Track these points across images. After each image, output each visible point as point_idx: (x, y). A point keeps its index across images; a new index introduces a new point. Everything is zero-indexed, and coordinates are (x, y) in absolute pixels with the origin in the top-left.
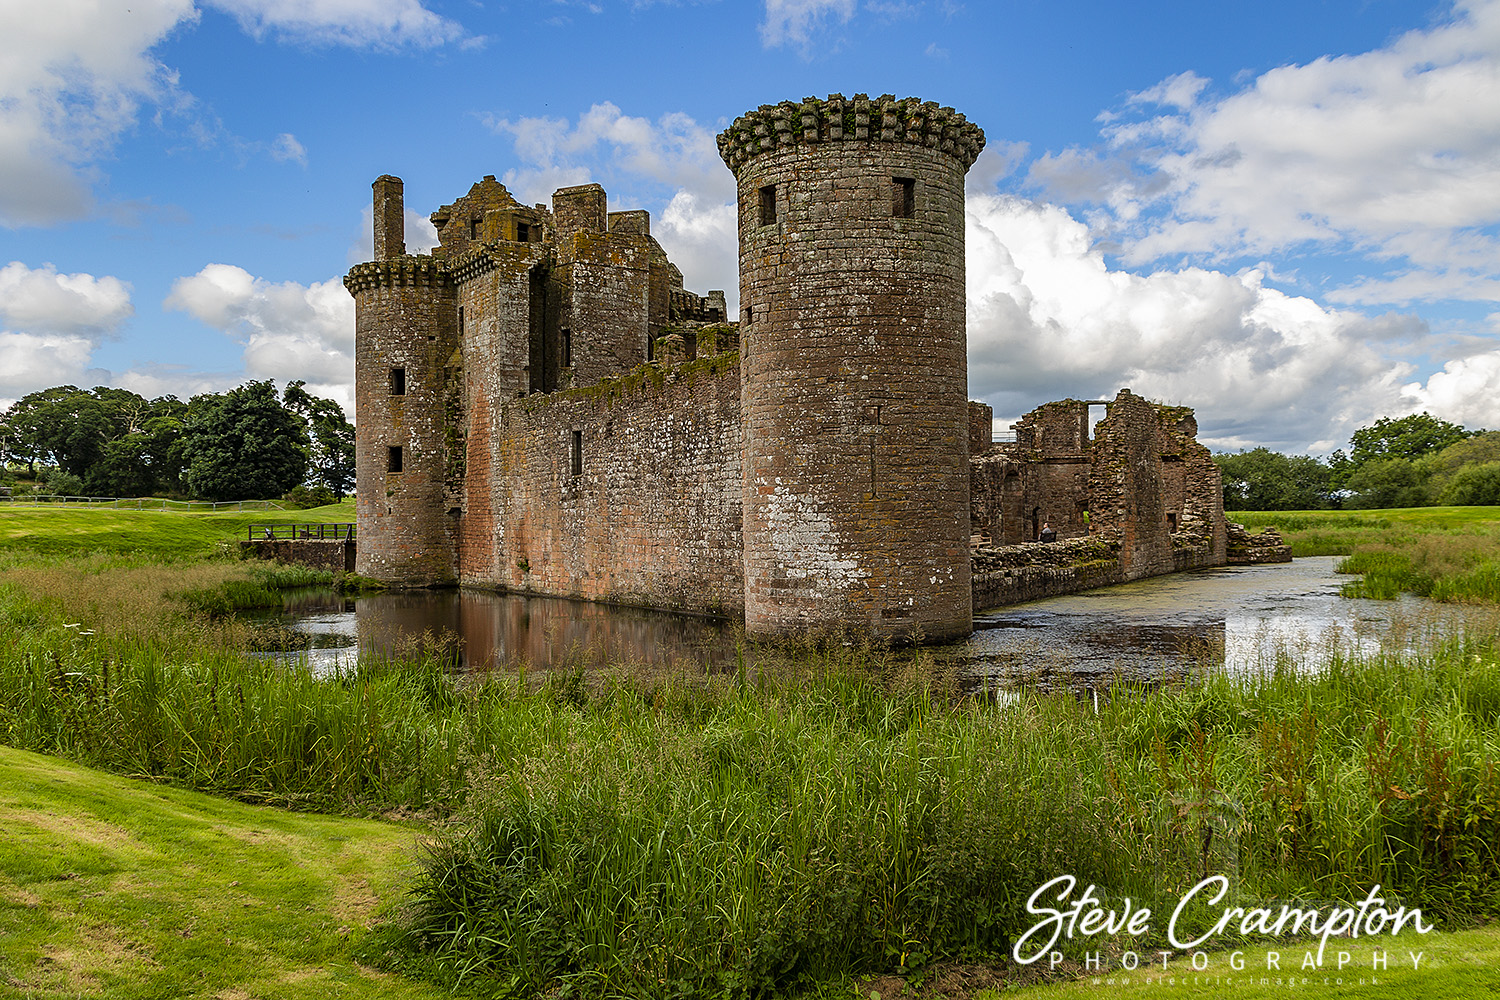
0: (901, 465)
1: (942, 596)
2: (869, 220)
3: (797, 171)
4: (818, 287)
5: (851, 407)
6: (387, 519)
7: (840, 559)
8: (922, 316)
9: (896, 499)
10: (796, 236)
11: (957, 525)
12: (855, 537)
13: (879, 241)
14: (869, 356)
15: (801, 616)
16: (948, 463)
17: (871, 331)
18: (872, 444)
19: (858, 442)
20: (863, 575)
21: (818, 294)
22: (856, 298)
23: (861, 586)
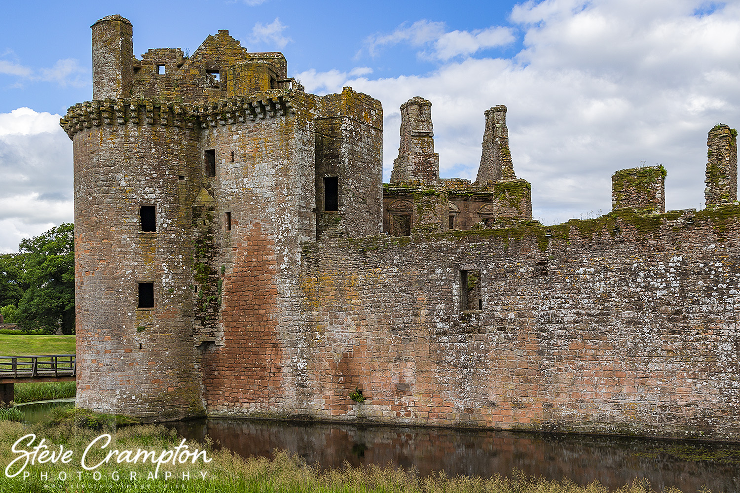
6: (138, 355)
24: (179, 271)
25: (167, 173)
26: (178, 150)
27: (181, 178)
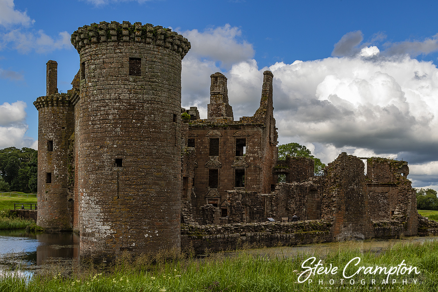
0: (131, 185)
1: (151, 243)
2: (118, 77)
3: (91, 55)
4: (97, 107)
5: (109, 159)
6: (46, 202)
7: (104, 225)
8: (144, 119)
9: (128, 200)
10: (90, 84)
11: (163, 212)
12: (110, 216)
13: (122, 86)
14: (118, 137)
15: (89, 249)
16: (158, 184)
17: (118, 126)
18: (118, 175)
19: (112, 174)
20: (113, 232)
21: (97, 110)
22: (112, 111)
23: (111, 237)
24: (61, 168)
25: (57, 126)
26: (62, 116)
27: (63, 128)
